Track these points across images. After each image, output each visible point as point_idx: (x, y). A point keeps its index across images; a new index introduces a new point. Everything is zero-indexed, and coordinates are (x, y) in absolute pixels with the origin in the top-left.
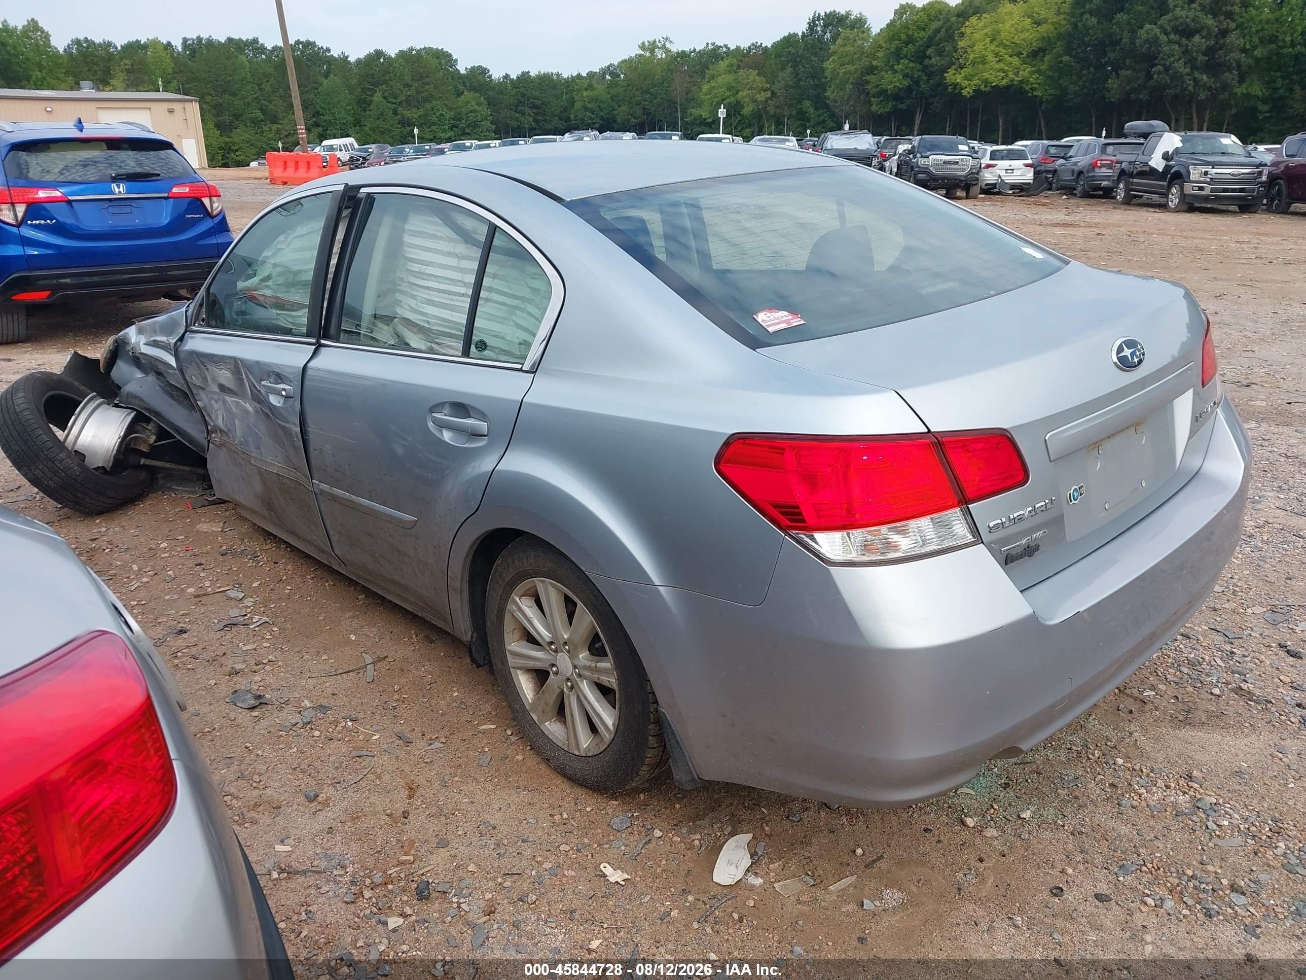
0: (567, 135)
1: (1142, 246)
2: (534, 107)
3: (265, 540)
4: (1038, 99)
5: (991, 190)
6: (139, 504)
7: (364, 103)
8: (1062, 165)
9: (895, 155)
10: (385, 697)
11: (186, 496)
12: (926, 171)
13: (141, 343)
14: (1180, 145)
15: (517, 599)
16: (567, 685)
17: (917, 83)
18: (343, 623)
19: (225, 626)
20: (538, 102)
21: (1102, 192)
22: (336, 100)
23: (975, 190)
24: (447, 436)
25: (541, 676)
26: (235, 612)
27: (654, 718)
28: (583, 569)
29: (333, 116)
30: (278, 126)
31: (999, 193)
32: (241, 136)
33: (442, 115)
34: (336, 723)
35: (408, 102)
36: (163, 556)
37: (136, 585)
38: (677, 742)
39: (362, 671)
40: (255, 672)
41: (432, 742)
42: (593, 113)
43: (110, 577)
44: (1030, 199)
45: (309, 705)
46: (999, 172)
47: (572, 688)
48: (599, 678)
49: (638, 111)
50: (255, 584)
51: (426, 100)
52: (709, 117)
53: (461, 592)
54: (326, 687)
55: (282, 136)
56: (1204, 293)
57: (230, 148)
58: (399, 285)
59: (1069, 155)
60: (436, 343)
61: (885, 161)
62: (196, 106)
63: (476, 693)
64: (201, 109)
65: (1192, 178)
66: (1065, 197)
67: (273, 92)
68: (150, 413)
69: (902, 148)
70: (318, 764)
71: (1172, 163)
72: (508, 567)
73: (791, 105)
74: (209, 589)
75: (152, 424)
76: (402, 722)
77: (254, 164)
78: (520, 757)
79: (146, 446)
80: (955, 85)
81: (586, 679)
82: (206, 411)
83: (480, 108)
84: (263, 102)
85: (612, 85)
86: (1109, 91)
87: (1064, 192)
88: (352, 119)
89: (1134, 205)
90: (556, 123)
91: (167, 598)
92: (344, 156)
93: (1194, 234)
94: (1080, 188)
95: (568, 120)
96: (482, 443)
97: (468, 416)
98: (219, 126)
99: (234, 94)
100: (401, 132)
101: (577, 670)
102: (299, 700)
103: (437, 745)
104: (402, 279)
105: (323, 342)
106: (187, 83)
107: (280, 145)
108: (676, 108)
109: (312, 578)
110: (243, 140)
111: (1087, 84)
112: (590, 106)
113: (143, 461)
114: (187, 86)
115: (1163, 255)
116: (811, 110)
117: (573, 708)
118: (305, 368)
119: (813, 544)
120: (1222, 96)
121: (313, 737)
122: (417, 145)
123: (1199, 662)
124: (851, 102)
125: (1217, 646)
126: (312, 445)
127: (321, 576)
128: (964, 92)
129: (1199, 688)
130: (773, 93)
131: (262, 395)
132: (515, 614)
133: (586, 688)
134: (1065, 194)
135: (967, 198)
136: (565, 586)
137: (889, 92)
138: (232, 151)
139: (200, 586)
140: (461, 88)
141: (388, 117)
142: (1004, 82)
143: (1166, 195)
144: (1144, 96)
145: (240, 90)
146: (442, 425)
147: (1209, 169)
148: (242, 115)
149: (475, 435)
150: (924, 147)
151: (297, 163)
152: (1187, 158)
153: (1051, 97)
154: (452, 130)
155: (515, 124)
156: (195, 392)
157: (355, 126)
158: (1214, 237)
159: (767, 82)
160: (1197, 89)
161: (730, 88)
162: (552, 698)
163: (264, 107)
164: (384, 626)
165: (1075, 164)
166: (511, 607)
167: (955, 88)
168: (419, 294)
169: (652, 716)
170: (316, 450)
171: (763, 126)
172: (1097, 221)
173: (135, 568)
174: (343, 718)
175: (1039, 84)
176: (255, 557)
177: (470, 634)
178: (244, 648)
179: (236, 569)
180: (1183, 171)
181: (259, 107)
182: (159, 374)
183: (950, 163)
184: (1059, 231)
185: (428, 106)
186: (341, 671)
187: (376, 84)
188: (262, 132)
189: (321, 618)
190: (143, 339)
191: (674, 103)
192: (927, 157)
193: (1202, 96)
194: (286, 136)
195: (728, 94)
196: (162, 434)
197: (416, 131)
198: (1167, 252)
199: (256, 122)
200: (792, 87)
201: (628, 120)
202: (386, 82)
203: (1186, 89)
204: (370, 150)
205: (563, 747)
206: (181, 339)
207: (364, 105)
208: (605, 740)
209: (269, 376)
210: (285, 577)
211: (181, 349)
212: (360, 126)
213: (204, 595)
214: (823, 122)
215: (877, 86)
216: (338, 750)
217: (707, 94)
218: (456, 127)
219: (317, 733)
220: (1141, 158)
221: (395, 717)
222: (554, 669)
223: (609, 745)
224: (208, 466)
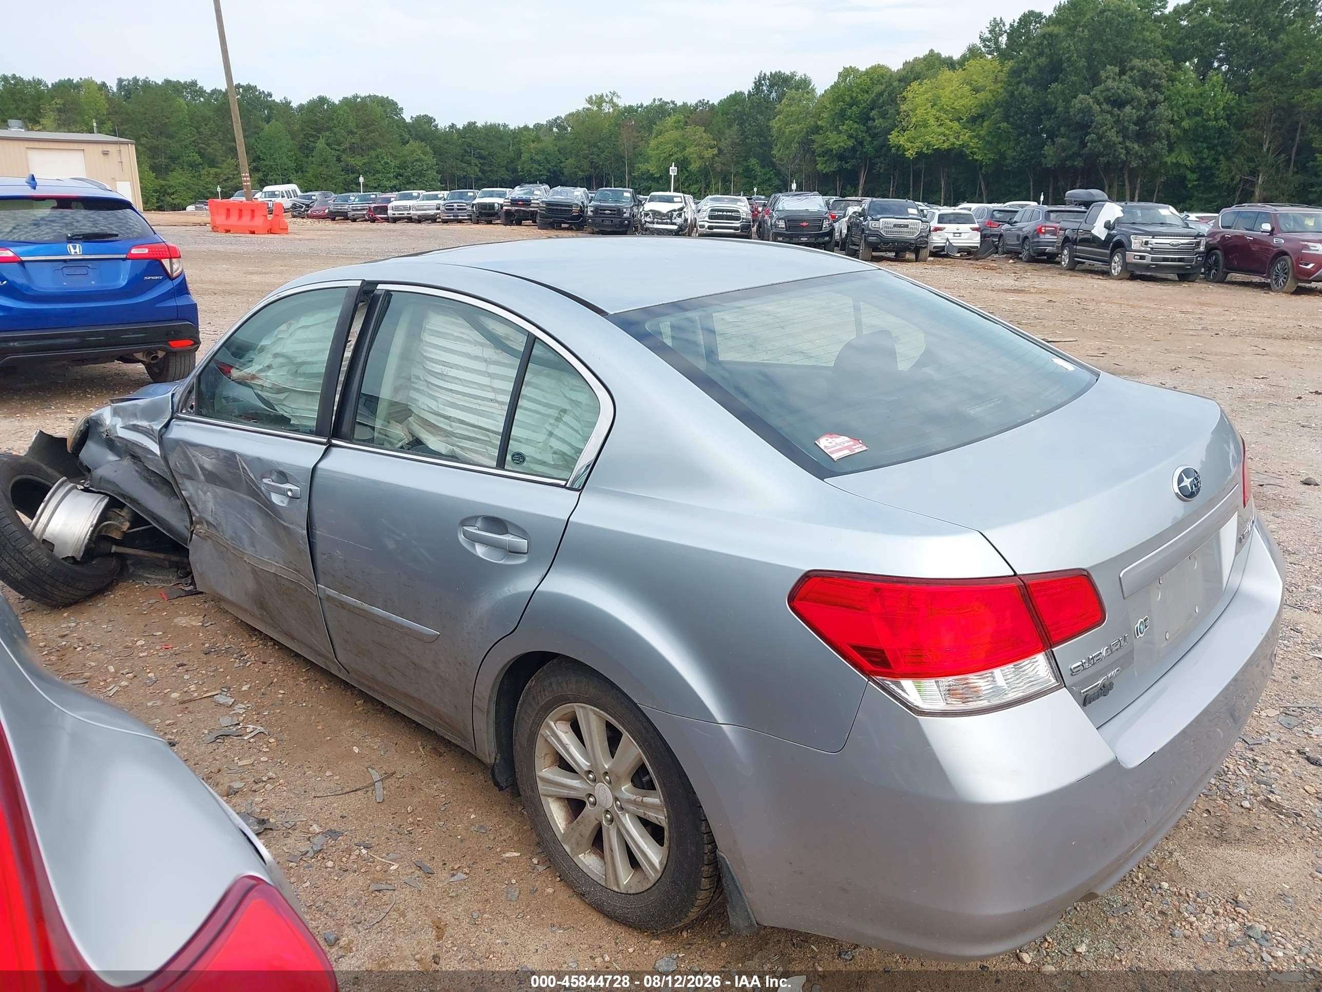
0: (517, 188)
1: (1093, 315)
2: (481, 157)
3: (250, 636)
4: (978, 163)
5: (940, 253)
6: (109, 595)
7: (306, 150)
8: (1007, 230)
9: (844, 216)
10: (398, 820)
11: (160, 585)
12: (877, 234)
13: (118, 427)
14: (1121, 215)
15: (552, 724)
16: (606, 817)
17: (861, 144)
18: (343, 733)
19: (217, 738)
20: (483, 152)
21: (1046, 257)
22: (277, 145)
23: (924, 253)
24: (480, 551)
25: (575, 806)
26: (225, 721)
27: (708, 859)
28: (636, 701)
29: (274, 162)
30: (216, 170)
31: (947, 256)
32: (177, 179)
33: (386, 163)
34: (349, 851)
35: (352, 149)
36: (141, 655)
37: (115, 690)
38: (737, 887)
39: (370, 789)
40: (255, 791)
41: (454, 872)
42: (540, 165)
43: (85, 681)
44: (978, 263)
45: (318, 831)
46: (947, 236)
47: (612, 821)
48: (645, 814)
49: (585, 164)
50: (245, 688)
51: (370, 148)
52: (656, 173)
53: (488, 712)
54: (334, 808)
55: (221, 180)
56: (1160, 366)
57: (165, 191)
58: (413, 382)
59: (1015, 220)
60: (458, 446)
61: (835, 222)
62: (132, 149)
63: (494, 814)
64: (137, 150)
65: (1134, 247)
66: (1011, 261)
67: (212, 135)
68: (125, 499)
69: (851, 210)
70: (335, 901)
71: (1114, 232)
72: (544, 691)
73: (738, 163)
74: (196, 694)
75: (126, 510)
76: (420, 849)
77: (190, 208)
78: (550, 890)
79: (119, 533)
80: (899, 147)
81: (628, 812)
82: (191, 502)
83: (426, 158)
84: (201, 145)
85: (559, 137)
86: (1045, 158)
87: (1010, 255)
88: (293, 165)
89: (1079, 271)
90: (503, 174)
91: (149, 704)
92: (287, 203)
93: (1140, 303)
94: (1025, 253)
95: (515, 171)
96: (523, 560)
97: (506, 532)
98: (153, 168)
99: (170, 136)
100: (345, 179)
101: (618, 803)
102: (307, 825)
103: (461, 876)
104: (418, 378)
105: (334, 442)
106: (122, 124)
107: (219, 189)
108: (624, 162)
109: (305, 681)
110: (180, 183)
111: (1024, 150)
112: (537, 157)
113: (114, 549)
114: (122, 127)
115: (1115, 325)
116: (758, 168)
117: (613, 843)
118: (315, 468)
119: (900, 691)
120: (1153, 165)
121: (326, 868)
122: (362, 193)
123: (1224, 771)
124: (797, 161)
125: (1239, 753)
126: (319, 548)
127: (314, 678)
128: (908, 154)
129: (1228, 800)
130: (720, 151)
131: (262, 492)
132: (548, 739)
133: (628, 823)
134: (1011, 258)
135: (917, 260)
136: (609, 714)
137: (834, 152)
138: (168, 194)
139: (185, 689)
140: (407, 136)
141: (331, 164)
142: (945, 146)
143: (1109, 263)
144: (1079, 163)
145: (177, 133)
146: (474, 539)
147: (1149, 239)
148: (179, 157)
149: (514, 552)
150: (874, 210)
151: (241, 211)
152: (1128, 228)
153: (991, 161)
154: (397, 178)
155: (461, 174)
156: (179, 480)
157: (297, 172)
158: (1158, 307)
159: (714, 139)
160: (1129, 157)
161: (677, 144)
162: (588, 831)
163: (202, 151)
164: (387, 736)
165: (1020, 229)
166: (544, 731)
167: (898, 149)
168: (442, 396)
169: (706, 857)
170: (324, 554)
171: (710, 182)
172: (1045, 287)
173: (112, 669)
174: (356, 845)
175: (978, 148)
176: (242, 656)
177: (493, 756)
178: (240, 764)
179: (222, 670)
180: (1124, 240)
181: (197, 149)
182: (135, 457)
183: (900, 226)
184: (1012, 297)
185: (373, 153)
186: (348, 790)
187: (319, 131)
188: (200, 176)
189: (320, 727)
190: (119, 422)
191: (621, 157)
192: (878, 220)
193: (1134, 165)
194: (225, 180)
195: (675, 149)
196: (136, 520)
197: (361, 179)
198: (1117, 322)
199: (193, 166)
200: (739, 145)
201: (576, 173)
202: (329, 129)
203: (1118, 157)
204: (313, 197)
205: (599, 882)
206: (167, 426)
207: (306, 152)
208: (650, 878)
209: (271, 473)
210: (275, 680)
211: (165, 436)
212: (302, 172)
213: (190, 701)
214: (770, 179)
215: (823, 145)
216: (354, 883)
217: (654, 150)
218: (401, 176)
219: (330, 864)
220: (1084, 226)
221: (412, 842)
222: (591, 799)
223: (655, 884)
224: (190, 558)
